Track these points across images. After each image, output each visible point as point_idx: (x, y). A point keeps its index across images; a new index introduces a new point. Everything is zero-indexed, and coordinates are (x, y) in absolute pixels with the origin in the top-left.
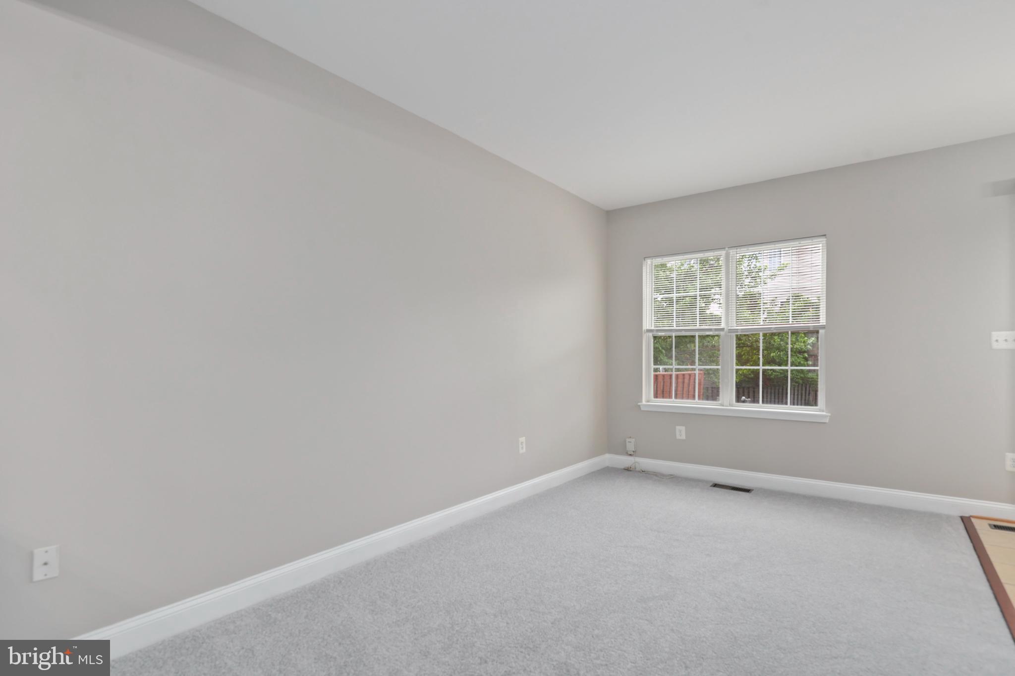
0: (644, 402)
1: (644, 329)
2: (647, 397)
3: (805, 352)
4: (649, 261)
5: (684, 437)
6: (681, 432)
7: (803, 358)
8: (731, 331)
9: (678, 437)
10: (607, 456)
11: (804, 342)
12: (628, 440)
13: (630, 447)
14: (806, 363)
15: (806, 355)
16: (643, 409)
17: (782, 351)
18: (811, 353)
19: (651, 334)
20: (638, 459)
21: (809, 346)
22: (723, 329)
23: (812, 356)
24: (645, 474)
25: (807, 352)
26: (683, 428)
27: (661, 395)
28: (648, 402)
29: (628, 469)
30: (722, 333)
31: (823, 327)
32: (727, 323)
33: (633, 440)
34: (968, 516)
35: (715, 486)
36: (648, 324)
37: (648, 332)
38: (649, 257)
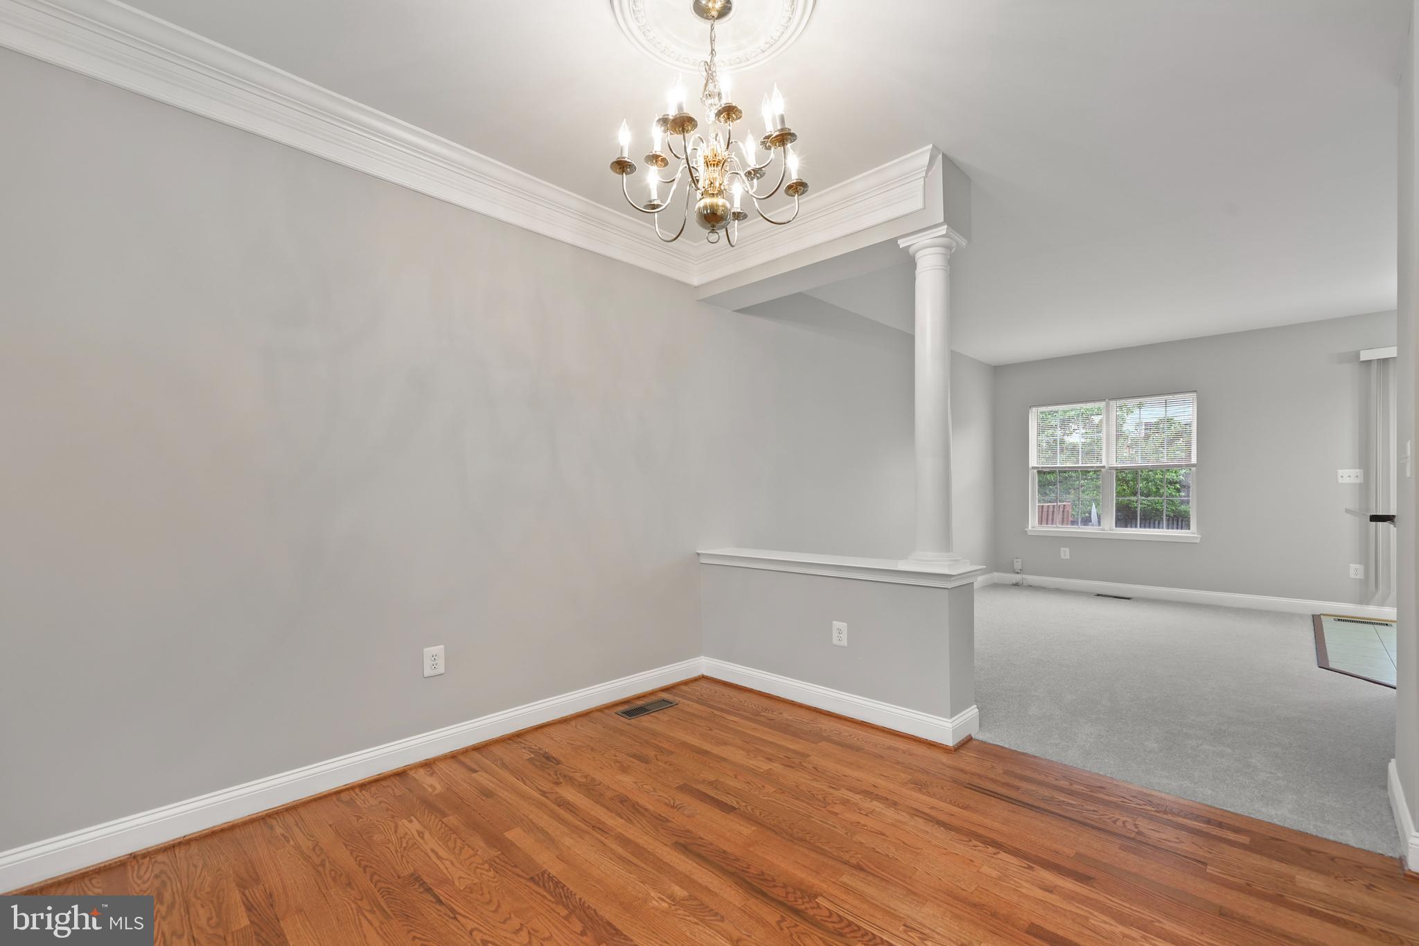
0: (1030, 528)
1: (1030, 466)
2: (1033, 523)
3: (1176, 483)
4: (1034, 409)
5: (1068, 557)
6: (1065, 553)
7: (1175, 489)
8: (1111, 468)
9: (1063, 557)
10: (996, 574)
11: (1175, 472)
12: (1015, 560)
13: (1018, 566)
14: (1178, 494)
15: (1178, 486)
16: (1029, 534)
17: (1151, 481)
18: (1184, 484)
19: (1035, 471)
20: (1024, 576)
21: (1181, 477)
22: (1104, 467)
23: (1184, 487)
24: (1032, 587)
25: (1179, 482)
26: (1067, 550)
27: (1045, 522)
28: (1033, 527)
29: (1016, 585)
30: (1103, 470)
31: (1194, 465)
32: (1108, 462)
33: (1020, 560)
34: (1319, 614)
35: (1099, 595)
36: (1033, 461)
37: (1033, 468)
38: (1035, 406)
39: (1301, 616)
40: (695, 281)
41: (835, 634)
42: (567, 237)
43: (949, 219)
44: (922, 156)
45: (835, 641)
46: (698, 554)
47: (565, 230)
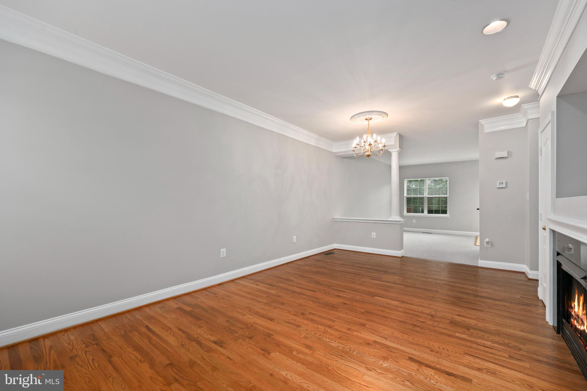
1: (405, 196)
2: (405, 213)
6: (414, 221)
7: (443, 203)
8: (426, 197)
16: (404, 216)
22: (425, 197)
24: (405, 231)
25: (445, 202)
27: (409, 212)
31: (448, 196)
32: (426, 195)
34: (477, 235)
35: (423, 233)
36: (405, 195)
37: (405, 197)
38: (406, 179)
39: (473, 236)
40: (334, 151)
41: (372, 235)
42: (313, 144)
43: (400, 147)
44: (395, 134)
45: (373, 237)
46: (334, 218)
47: (313, 143)
